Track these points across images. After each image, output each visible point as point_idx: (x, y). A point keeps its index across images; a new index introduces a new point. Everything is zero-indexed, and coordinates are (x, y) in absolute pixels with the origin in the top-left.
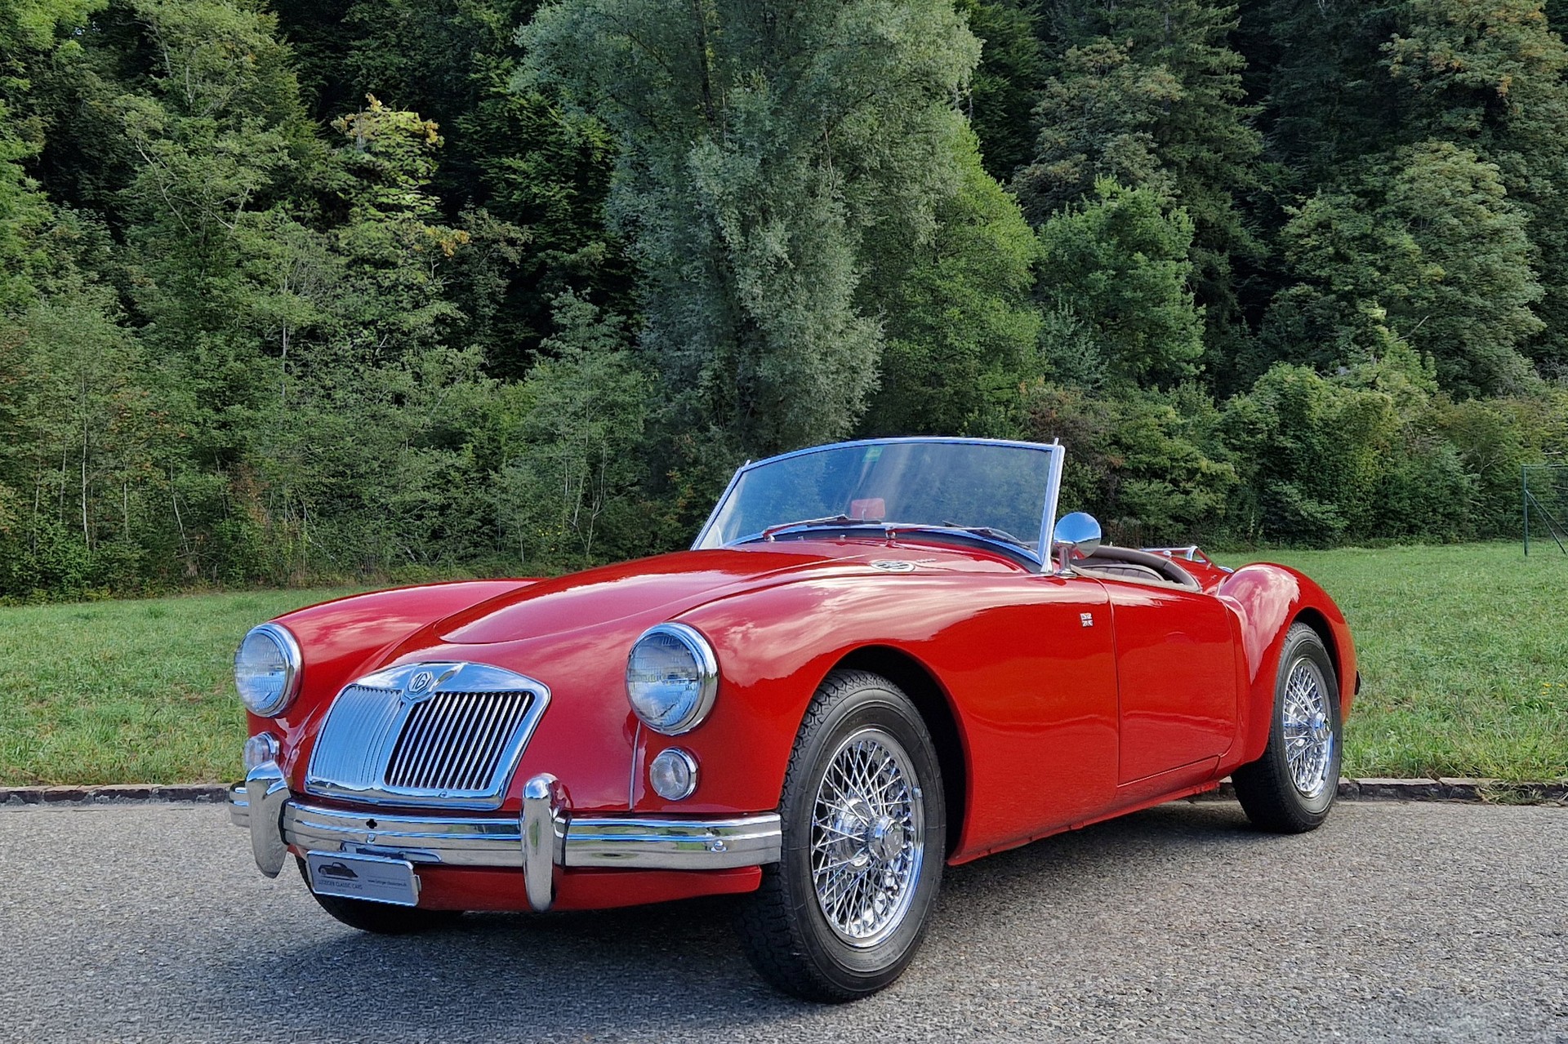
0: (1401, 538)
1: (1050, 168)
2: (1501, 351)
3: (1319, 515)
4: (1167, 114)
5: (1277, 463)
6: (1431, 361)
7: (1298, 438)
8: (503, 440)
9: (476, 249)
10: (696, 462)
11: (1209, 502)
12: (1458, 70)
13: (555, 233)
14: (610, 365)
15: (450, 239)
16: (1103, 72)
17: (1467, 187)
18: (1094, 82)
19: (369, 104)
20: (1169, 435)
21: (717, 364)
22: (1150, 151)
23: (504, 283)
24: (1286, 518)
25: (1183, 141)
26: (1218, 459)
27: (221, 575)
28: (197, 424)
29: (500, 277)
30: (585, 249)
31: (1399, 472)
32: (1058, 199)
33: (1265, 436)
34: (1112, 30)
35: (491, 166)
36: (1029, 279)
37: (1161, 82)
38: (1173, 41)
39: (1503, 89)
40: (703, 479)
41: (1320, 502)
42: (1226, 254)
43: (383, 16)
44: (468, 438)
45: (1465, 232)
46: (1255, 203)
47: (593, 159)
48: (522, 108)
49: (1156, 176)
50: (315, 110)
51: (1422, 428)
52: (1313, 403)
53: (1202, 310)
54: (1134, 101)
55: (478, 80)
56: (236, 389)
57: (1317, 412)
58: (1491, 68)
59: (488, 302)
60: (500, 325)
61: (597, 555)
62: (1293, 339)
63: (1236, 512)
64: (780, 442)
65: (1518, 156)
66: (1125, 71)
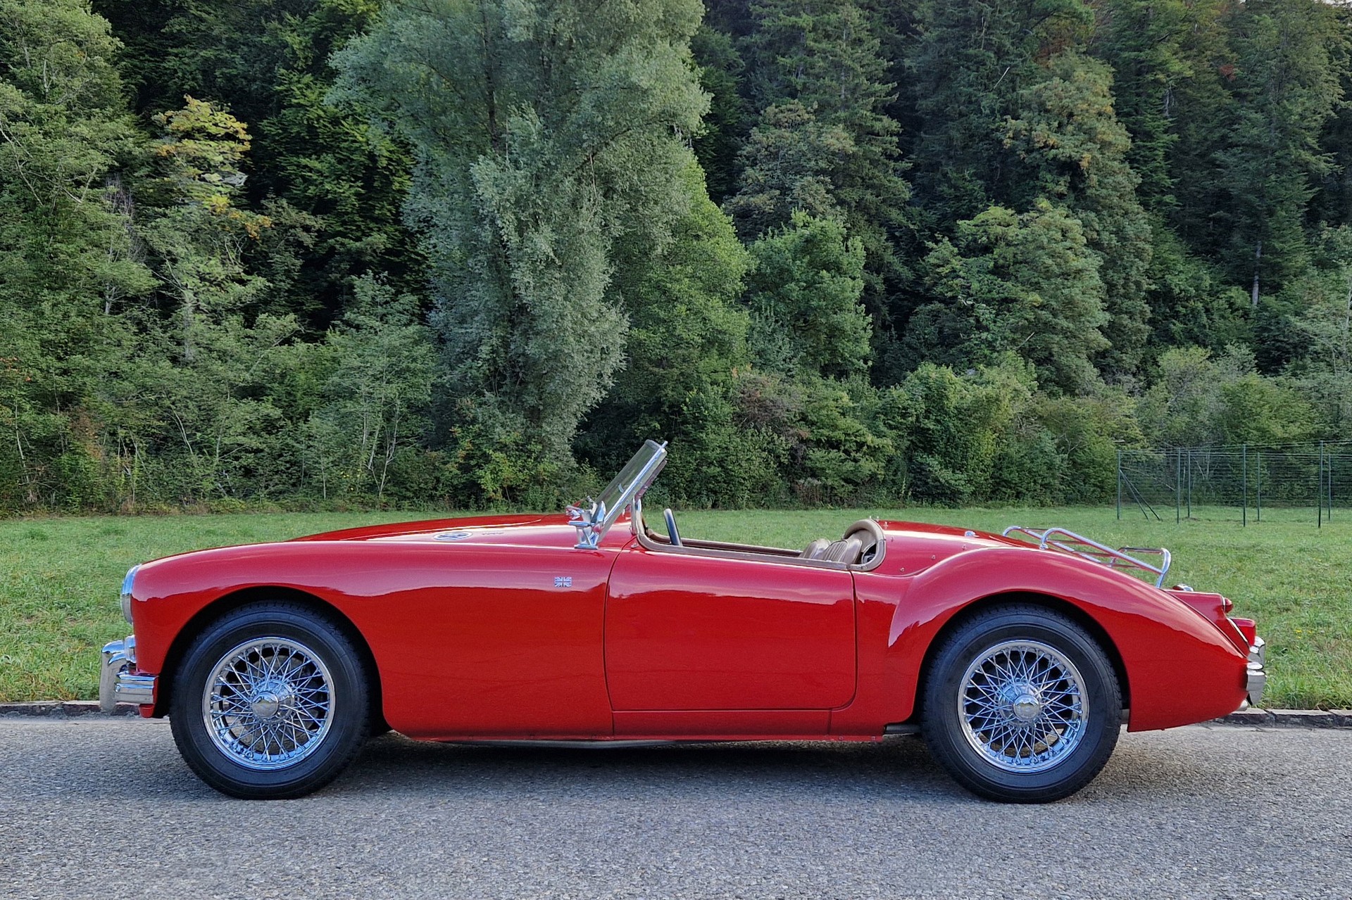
0: (1011, 501)
1: (752, 199)
2: (1079, 362)
3: (953, 482)
4: (842, 163)
5: (922, 440)
6: (1032, 366)
7: (938, 421)
8: (299, 395)
9: (275, 232)
10: (474, 421)
11: (872, 469)
12: (1053, 147)
13: (344, 223)
14: (405, 337)
15: (255, 223)
16: (794, 126)
17: (1059, 236)
18: (787, 134)
19: (187, 104)
20: (843, 414)
21: (494, 341)
22: (828, 192)
23: (299, 262)
24: (927, 483)
25: (852, 186)
26: (879, 435)
27: (58, 502)
28: (41, 370)
29: (296, 256)
30: (369, 239)
31: (1012, 451)
32: (756, 224)
33: (914, 419)
34: (799, 94)
35: (291, 163)
36: (740, 286)
37: (839, 139)
38: (848, 107)
39: (1084, 164)
40: (479, 435)
41: (953, 472)
42: (882, 276)
43: (198, 30)
44: (268, 392)
45: (1057, 271)
46: (901, 237)
47: (379, 165)
48: (320, 117)
49: (833, 211)
50: (134, 104)
51: (1027, 418)
52: (951, 395)
53: (870, 319)
54: (817, 151)
55: (281, 92)
56: (79, 341)
57: (953, 401)
58: (1077, 147)
59: (284, 278)
60: (293, 297)
61: (388, 495)
62: (930, 346)
63: (892, 477)
64: (541, 408)
65: (1093, 215)
66: (810, 127)
